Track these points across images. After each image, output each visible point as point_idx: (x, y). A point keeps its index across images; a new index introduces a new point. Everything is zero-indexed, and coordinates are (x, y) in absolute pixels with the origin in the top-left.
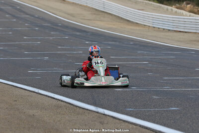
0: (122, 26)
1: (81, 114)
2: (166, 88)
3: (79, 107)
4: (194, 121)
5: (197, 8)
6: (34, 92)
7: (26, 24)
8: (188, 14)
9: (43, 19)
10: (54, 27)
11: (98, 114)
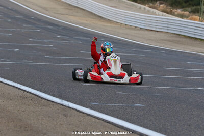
0: (95, 22)
1: (46, 106)
3: (44, 99)
4: (157, 118)
5: (170, 7)
6: (1, 82)
8: (161, 13)
9: (16, 11)
10: (27, 19)
11: (63, 107)
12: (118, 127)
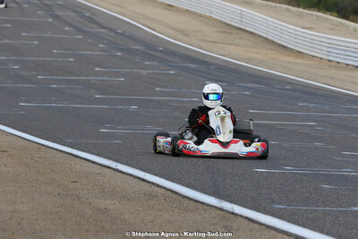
0: (273, 56)
1: (192, 212)
3: (188, 198)
6: (109, 167)
7: (101, 45)
9: (130, 37)
11: (222, 213)
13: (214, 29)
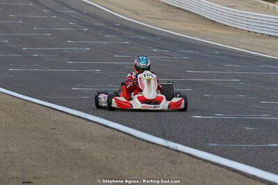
0: (205, 29)
1: (145, 150)
2: (264, 117)
3: (142, 139)
6: (79, 117)
7: (71, 23)
9: (94, 16)
10: (110, 28)
12: (249, 177)
13: (159, 9)
